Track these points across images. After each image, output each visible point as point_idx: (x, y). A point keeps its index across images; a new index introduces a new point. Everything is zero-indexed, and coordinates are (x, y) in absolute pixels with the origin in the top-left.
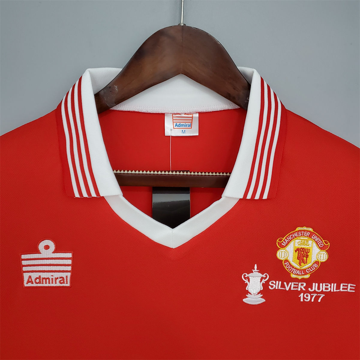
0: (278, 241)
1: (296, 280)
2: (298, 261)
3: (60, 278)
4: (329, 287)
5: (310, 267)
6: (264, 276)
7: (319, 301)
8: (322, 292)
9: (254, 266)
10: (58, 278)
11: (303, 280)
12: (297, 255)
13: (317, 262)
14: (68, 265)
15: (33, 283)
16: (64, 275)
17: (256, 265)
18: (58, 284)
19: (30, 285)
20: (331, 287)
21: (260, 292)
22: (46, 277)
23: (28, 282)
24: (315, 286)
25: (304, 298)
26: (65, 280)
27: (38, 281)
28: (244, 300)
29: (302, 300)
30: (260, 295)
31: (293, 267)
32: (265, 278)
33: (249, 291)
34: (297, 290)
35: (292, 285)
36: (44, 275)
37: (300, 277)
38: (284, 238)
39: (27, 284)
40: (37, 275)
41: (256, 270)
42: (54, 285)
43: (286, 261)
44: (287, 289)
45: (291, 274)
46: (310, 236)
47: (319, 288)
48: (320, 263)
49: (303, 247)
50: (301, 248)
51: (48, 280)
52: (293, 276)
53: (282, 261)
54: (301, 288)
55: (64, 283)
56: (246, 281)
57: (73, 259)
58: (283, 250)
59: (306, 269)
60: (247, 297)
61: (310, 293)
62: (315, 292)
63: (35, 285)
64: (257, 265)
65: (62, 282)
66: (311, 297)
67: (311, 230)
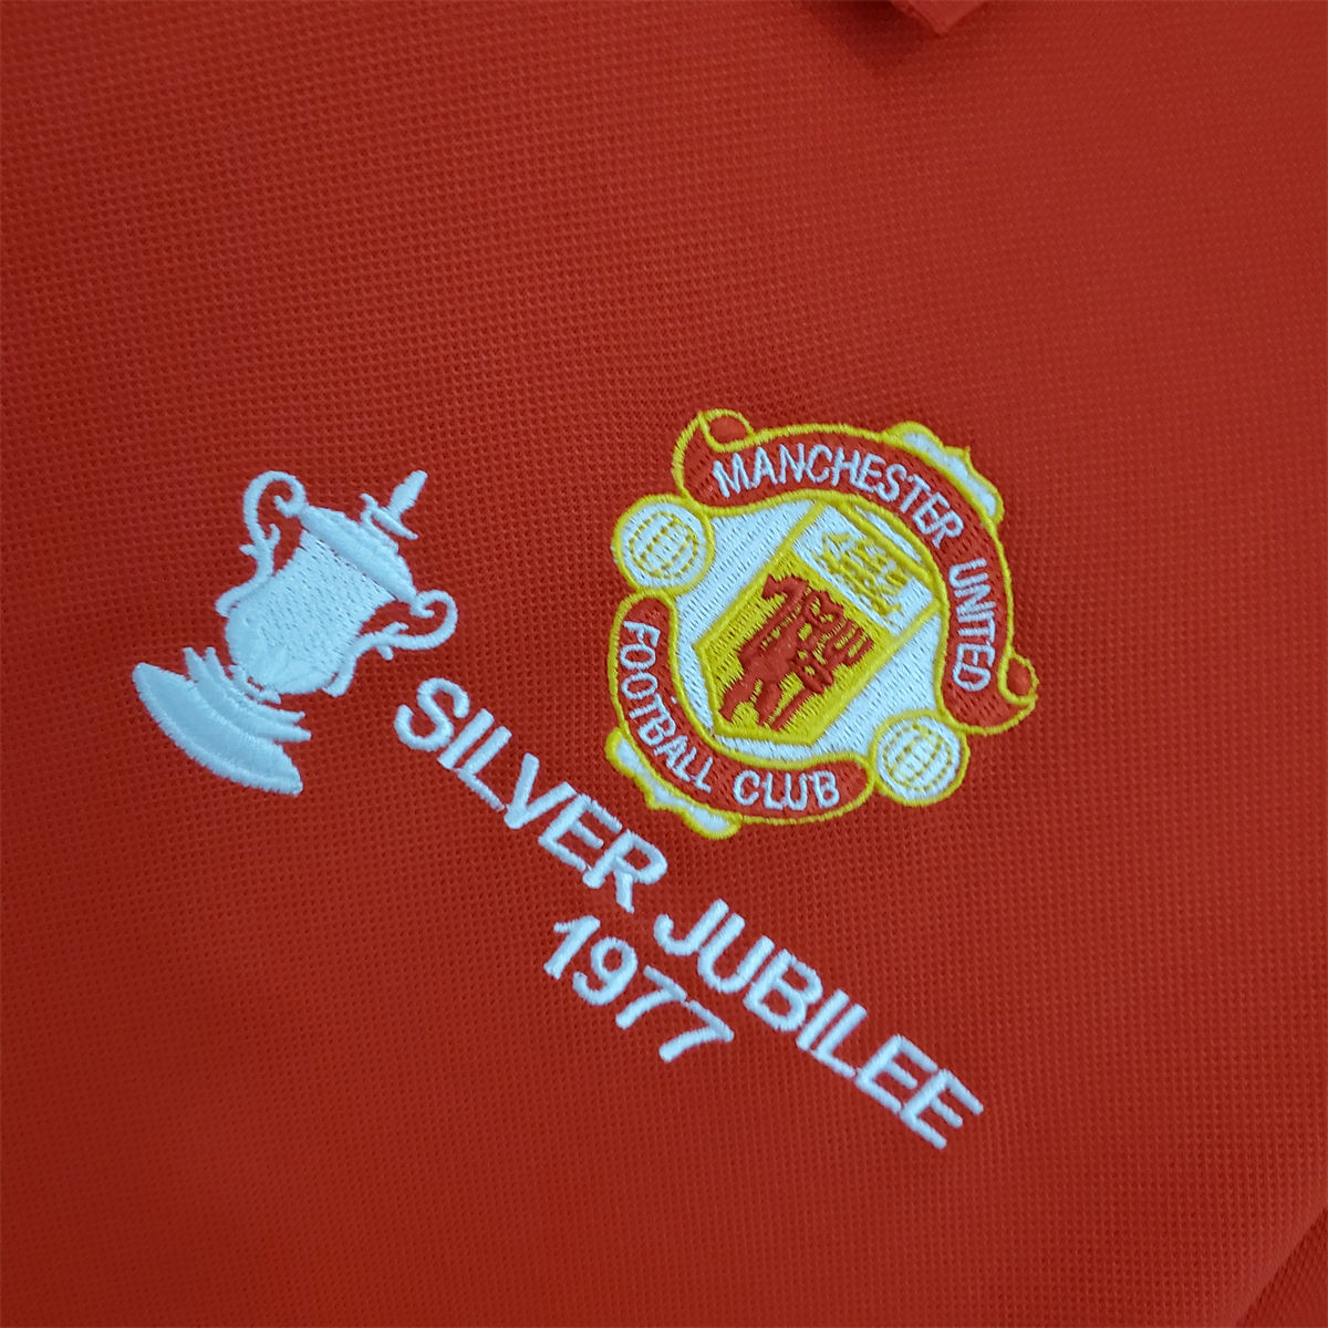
0: (701, 421)
1: (621, 795)
2: (735, 670)
4: (800, 1000)
5: (779, 776)
6: (421, 604)
7: (669, 1052)
8: (729, 1008)
9: (401, 476)
11: (666, 830)
12: (757, 620)
13: (849, 773)
17: (418, 480)
20: (812, 1011)
21: (310, 705)
24: (717, 926)
25: (581, 961)
28: (149, 679)
29: (556, 967)
30: (290, 726)
31: (668, 691)
32: (420, 627)
33: (234, 634)
34: (574, 875)
35: (573, 808)
37: (661, 795)
38: (767, 435)
41: (391, 516)
43: (656, 611)
44: (519, 815)
45: (617, 724)
46: (946, 554)
47: (727, 964)
48: (868, 792)
49: (841, 591)
50: (823, 597)
52: (622, 752)
53: (622, 587)
54: (610, 880)
56: (262, 546)
58: (685, 516)
59: (742, 767)
60: (179, 667)
61: (650, 953)
62: (684, 970)
64: (428, 486)
66: (639, 987)
67: (988, 502)
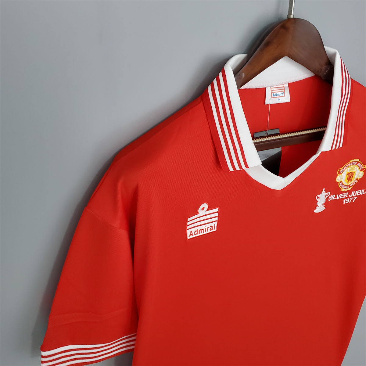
0: (338, 170)
1: (345, 192)
2: (347, 180)
3: (210, 227)
4: (360, 192)
5: (353, 183)
6: (327, 194)
7: (353, 201)
8: (356, 196)
9: (323, 189)
10: (209, 227)
11: (348, 191)
12: (347, 177)
13: (357, 179)
14: (216, 217)
15: (193, 235)
16: (212, 224)
17: (324, 188)
18: (209, 231)
19: (191, 237)
20: (361, 192)
21: (324, 204)
22: (201, 229)
23: (191, 235)
24: (353, 193)
25: (346, 201)
26: (214, 228)
27: (196, 233)
28: (314, 211)
29: (344, 203)
30: (324, 206)
31: (344, 185)
32: (328, 195)
33: (318, 205)
34: (343, 198)
35: (341, 195)
36: (199, 228)
37: (346, 190)
38: (342, 168)
39: (189, 237)
40: (195, 229)
41: (324, 191)
42: (207, 232)
43: (341, 182)
44: (338, 198)
45: (341, 189)
46: (357, 164)
47: (355, 194)
49: (351, 171)
50: (350, 173)
51: (203, 230)
52: (343, 190)
53: (338, 183)
54: (345, 196)
55: (212, 229)
56: (318, 200)
57: (218, 212)
58: (340, 176)
59: (350, 185)
60: (316, 209)
61: (350, 198)
62: (353, 197)
63: (194, 236)
65: (211, 229)
66: (350, 200)
67: (358, 160)
